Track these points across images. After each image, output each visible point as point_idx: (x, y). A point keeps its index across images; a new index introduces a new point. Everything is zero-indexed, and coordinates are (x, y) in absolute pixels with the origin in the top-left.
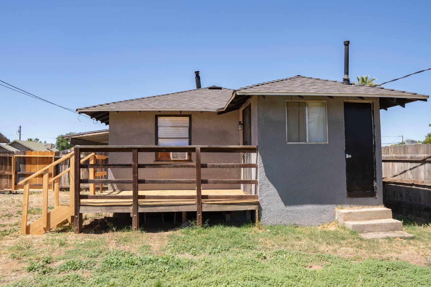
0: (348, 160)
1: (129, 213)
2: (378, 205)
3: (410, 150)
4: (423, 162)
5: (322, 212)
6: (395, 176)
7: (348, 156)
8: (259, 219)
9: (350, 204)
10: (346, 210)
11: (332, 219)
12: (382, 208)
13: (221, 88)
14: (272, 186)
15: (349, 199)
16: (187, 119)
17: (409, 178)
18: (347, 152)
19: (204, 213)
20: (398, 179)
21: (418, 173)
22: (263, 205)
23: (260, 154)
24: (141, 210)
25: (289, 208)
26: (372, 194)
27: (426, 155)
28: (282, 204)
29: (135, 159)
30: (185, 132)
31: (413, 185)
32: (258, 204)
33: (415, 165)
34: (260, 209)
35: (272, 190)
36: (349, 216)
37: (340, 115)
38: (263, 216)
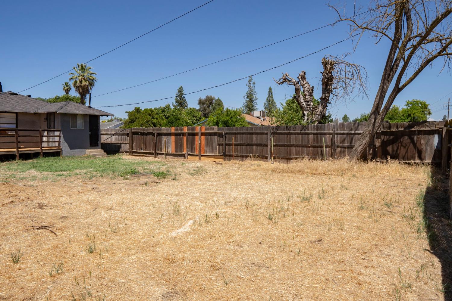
0: (90, 134)
1: (15, 154)
2: (99, 149)
3: (110, 131)
4: (113, 135)
5: (82, 151)
6: (104, 140)
7: (90, 133)
8: (62, 154)
9: (91, 149)
10: (90, 150)
11: (85, 154)
12: (100, 150)
13: (17, 94)
14: (66, 143)
15: (91, 147)
16: (15, 115)
17: (109, 141)
18: (90, 131)
19: (43, 153)
20: (105, 142)
21: (112, 139)
22: (63, 150)
23: (62, 132)
24: (20, 153)
25: (71, 150)
26: (97, 145)
27: (115, 133)
28: (69, 149)
29: (17, 133)
30: (14, 121)
31: (110, 143)
32: (61, 149)
33: (111, 136)
34: (62, 151)
35: (66, 144)
36: (91, 152)
37: (88, 119)
38: (63, 153)
